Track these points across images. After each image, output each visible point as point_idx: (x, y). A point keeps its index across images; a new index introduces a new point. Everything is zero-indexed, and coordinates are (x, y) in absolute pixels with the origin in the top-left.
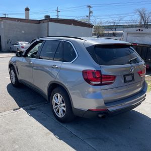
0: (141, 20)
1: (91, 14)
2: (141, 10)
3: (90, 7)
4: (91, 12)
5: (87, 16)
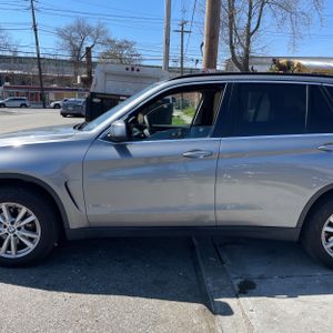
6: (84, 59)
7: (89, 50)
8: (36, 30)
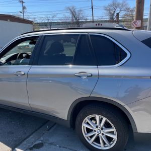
0: (72, 17)
1: (25, 10)
2: (71, 8)
3: (22, 2)
4: (24, 8)
5: (21, 12)
6: (115, 19)
7: (118, 14)
8: (92, 9)
